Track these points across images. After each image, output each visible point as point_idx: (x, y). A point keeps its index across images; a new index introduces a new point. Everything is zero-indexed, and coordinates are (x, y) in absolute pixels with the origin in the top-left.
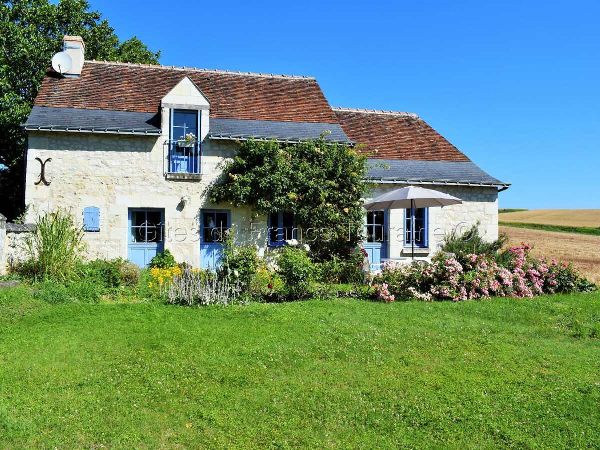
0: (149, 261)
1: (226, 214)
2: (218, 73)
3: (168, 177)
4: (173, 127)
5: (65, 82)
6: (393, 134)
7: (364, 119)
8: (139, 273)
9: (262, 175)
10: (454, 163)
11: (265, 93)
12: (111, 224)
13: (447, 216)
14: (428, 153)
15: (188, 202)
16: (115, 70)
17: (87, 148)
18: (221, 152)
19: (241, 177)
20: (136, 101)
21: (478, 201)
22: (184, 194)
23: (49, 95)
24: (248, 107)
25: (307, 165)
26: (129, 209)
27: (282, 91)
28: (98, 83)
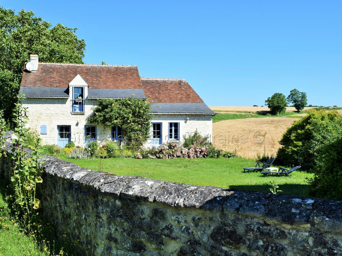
0: (65, 145)
1: (95, 127)
2: (94, 66)
3: (72, 113)
4: (73, 93)
5: (31, 74)
6: (171, 90)
7: (158, 83)
8: (60, 149)
9: (107, 113)
10: (195, 103)
11: (113, 75)
12: (51, 131)
13: (188, 127)
14: (184, 99)
15: (80, 122)
16: (51, 67)
17: (41, 103)
18: (92, 103)
19: (99, 113)
20: (60, 82)
21: (202, 120)
22: (78, 119)
23: (26, 81)
24: (105, 82)
25: (125, 108)
26: (58, 126)
27: (121, 74)
28: (44, 74)
